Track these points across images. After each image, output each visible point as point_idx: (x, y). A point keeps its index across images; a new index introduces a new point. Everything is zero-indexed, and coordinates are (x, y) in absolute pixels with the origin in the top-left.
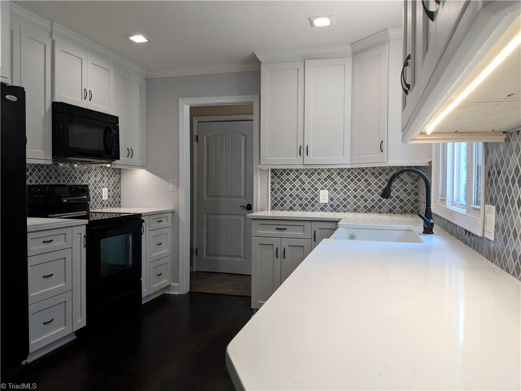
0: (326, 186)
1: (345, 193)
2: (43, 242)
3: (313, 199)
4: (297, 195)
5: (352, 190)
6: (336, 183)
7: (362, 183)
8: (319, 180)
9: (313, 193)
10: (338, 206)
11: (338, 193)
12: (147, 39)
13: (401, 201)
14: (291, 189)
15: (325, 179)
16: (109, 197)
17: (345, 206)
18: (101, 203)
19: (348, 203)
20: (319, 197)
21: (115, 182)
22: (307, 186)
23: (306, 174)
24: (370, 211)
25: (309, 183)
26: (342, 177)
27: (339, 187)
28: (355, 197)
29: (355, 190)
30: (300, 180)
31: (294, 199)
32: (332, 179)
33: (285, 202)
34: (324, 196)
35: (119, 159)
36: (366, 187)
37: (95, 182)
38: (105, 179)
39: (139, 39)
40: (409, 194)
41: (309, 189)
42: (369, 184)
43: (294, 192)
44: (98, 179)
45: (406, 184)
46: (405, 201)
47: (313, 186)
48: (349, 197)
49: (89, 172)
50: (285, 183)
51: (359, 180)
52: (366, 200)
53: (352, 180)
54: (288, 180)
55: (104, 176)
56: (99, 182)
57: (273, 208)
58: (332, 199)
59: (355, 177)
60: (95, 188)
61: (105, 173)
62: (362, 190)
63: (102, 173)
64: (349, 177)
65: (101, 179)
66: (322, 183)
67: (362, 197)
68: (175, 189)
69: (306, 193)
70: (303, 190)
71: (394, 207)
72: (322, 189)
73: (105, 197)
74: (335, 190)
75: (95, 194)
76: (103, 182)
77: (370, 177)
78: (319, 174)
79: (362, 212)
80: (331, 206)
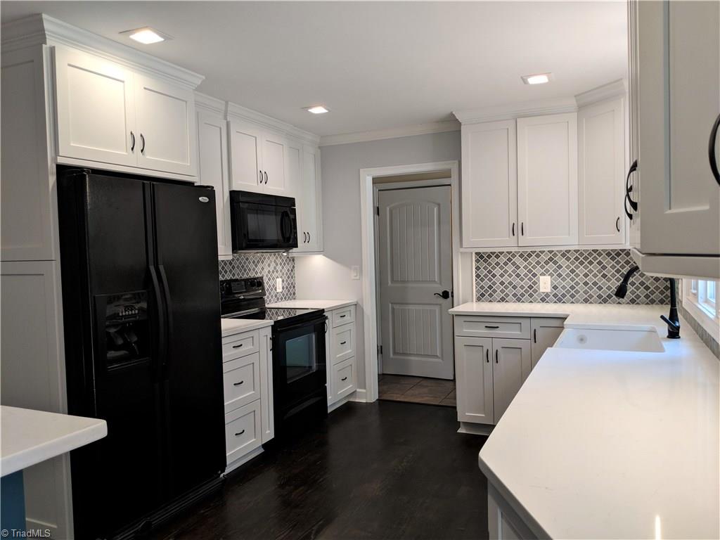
0: (547, 271)
1: (572, 280)
2: (234, 347)
3: (530, 287)
4: (510, 283)
5: (581, 275)
6: (560, 267)
7: (595, 268)
8: (538, 263)
9: (530, 279)
10: (564, 296)
11: (564, 280)
12: (326, 109)
13: (647, 288)
14: (502, 276)
15: (547, 263)
16: (283, 288)
17: (572, 296)
18: (276, 296)
19: (577, 292)
20: (539, 285)
21: (288, 270)
22: (522, 271)
23: (521, 256)
24: (605, 301)
25: (525, 267)
26: (568, 259)
27: (564, 272)
28: (586, 284)
29: (586, 275)
30: (514, 264)
31: (506, 287)
32: (555, 263)
33: (495, 291)
34: (545, 284)
35: (297, 247)
36: (600, 271)
37: (269, 272)
38: (279, 268)
39: (318, 110)
41: (526, 275)
42: (604, 268)
43: (506, 279)
44: (271, 269)
46: (652, 288)
47: (530, 271)
48: (577, 284)
49: (263, 262)
50: (494, 268)
51: (591, 263)
52: (600, 288)
53: (581, 263)
54: (497, 264)
55: (277, 264)
56: (273, 272)
57: (479, 299)
58: (555, 287)
59: (586, 258)
60: (269, 279)
61: (279, 261)
62: (595, 276)
63: (275, 262)
64: (577, 259)
65: (275, 268)
66: (542, 267)
67: (595, 284)
68: (358, 278)
69: (522, 280)
70: (518, 275)
71: (638, 297)
72: (543, 274)
73: (279, 290)
74: (560, 275)
75: (270, 286)
76: (277, 272)
77: (604, 259)
78: (538, 256)
79: (596, 303)
80: (555, 295)
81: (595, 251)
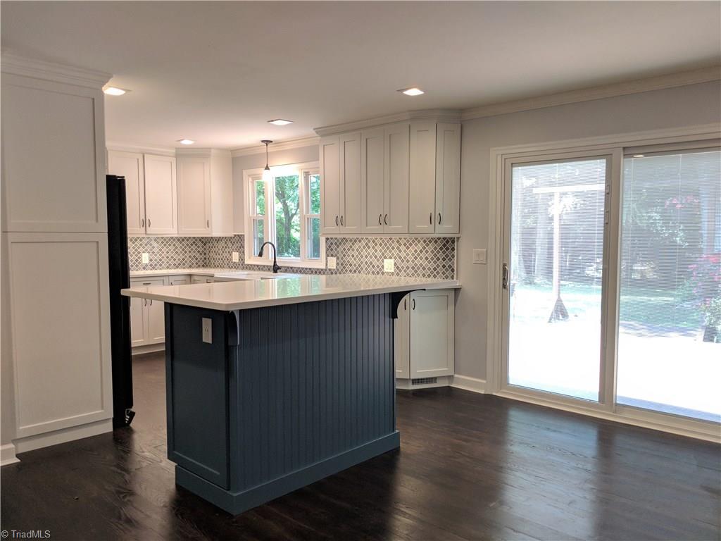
0: (146, 250)
1: (160, 255)
3: (137, 261)
5: (165, 252)
6: (154, 247)
7: (172, 248)
8: (141, 245)
9: (136, 256)
10: (156, 265)
11: (156, 255)
13: (197, 259)
15: (146, 245)
17: (161, 265)
19: (163, 262)
20: (142, 259)
22: (132, 250)
24: (177, 267)
25: (134, 248)
26: (158, 243)
27: (156, 250)
28: (168, 257)
29: (167, 252)
32: (151, 245)
34: (145, 258)
36: (174, 250)
40: (201, 254)
41: (134, 253)
45: (199, 247)
47: (136, 250)
48: (163, 257)
51: (170, 245)
52: (175, 260)
53: (165, 245)
58: (151, 260)
59: (168, 242)
62: (172, 253)
64: (162, 242)
66: (143, 248)
67: (172, 257)
69: (131, 256)
72: (144, 252)
74: (153, 253)
77: (177, 242)
78: (141, 240)
79: (172, 268)
80: (151, 265)
81: (172, 238)
